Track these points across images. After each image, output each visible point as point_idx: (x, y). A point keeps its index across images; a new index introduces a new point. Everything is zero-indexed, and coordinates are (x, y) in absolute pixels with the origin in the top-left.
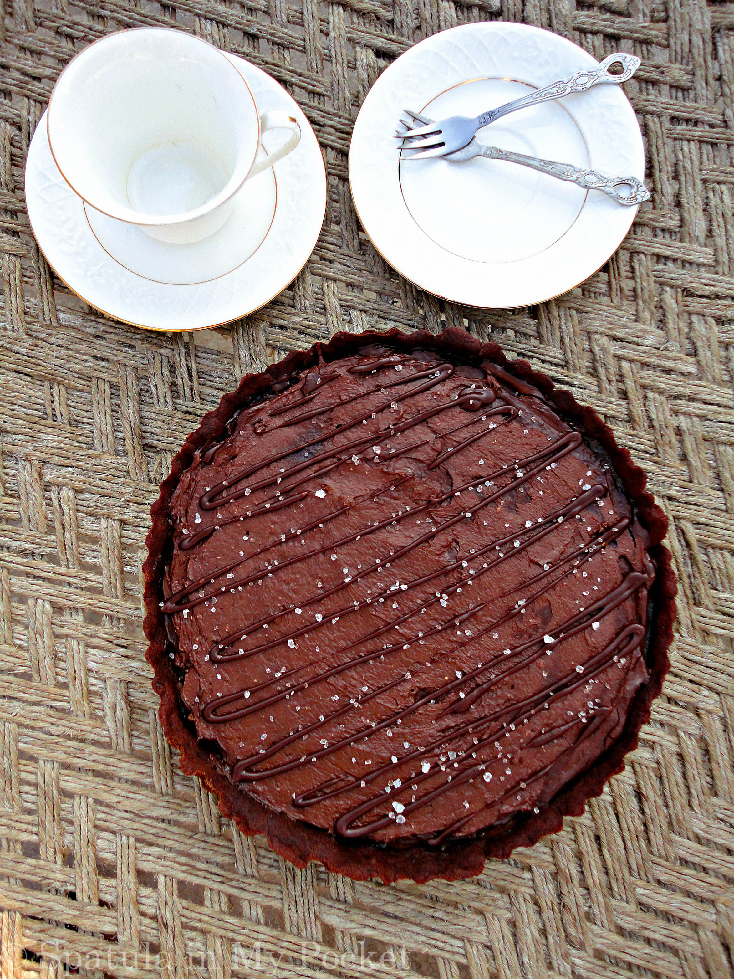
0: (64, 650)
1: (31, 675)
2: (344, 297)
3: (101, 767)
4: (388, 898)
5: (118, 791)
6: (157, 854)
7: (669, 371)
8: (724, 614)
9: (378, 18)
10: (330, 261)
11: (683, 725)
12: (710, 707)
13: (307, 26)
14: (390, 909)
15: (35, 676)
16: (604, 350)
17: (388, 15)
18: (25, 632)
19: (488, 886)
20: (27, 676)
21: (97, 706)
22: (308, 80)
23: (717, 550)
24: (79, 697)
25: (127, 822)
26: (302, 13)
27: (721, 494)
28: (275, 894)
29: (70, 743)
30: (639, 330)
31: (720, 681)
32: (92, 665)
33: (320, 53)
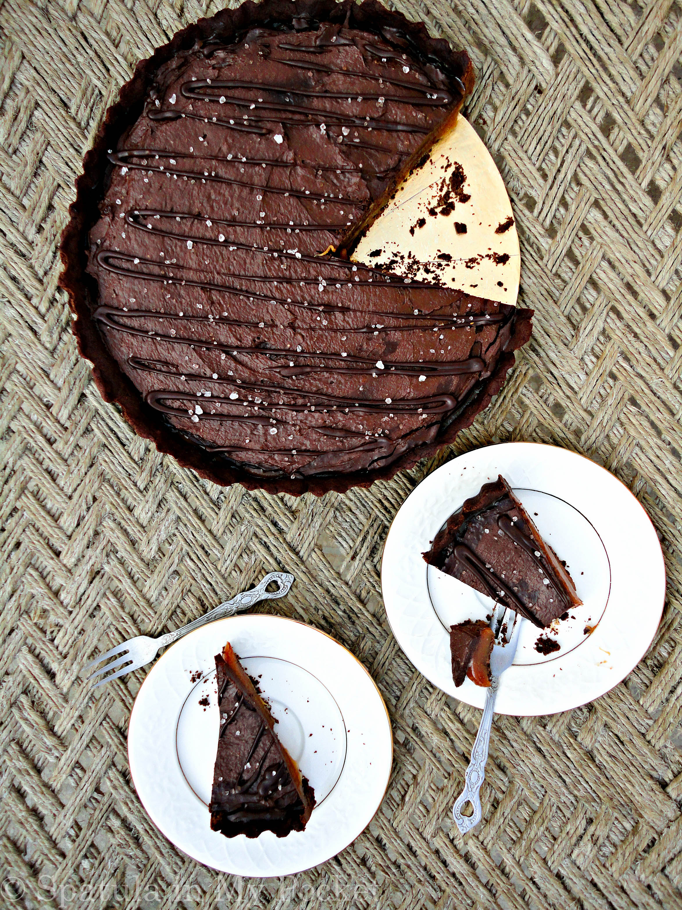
0: (594, 402)
1: (629, 400)
2: (213, 514)
3: (629, 297)
4: (498, 49)
5: (630, 271)
6: (634, 204)
7: (14, 279)
8: (108, 70)
9: (33, 702)
10: (203, 548)
11: (198, 11)
12: (169, 9)
13: (91, 734)
14: (502, 40)
15: (626, 397)
16: (51, 332)
17: (23, 699)
18: (611, 434)
19: (423, 5)
20: (633, 401)
21: (600, 345)
22: (120, 693)
23: (78, 120)
24: (607, 359)
25: (639, 244)
26: (88, 746)
27: (44, 159)
28: (573, 114)
29: (637, 331)
30: (13, 325)
31: (147, 22)
32: (583, 377)
33: (96, 706)
